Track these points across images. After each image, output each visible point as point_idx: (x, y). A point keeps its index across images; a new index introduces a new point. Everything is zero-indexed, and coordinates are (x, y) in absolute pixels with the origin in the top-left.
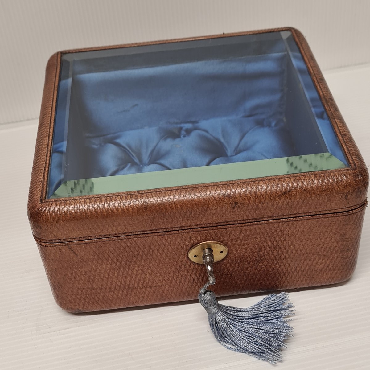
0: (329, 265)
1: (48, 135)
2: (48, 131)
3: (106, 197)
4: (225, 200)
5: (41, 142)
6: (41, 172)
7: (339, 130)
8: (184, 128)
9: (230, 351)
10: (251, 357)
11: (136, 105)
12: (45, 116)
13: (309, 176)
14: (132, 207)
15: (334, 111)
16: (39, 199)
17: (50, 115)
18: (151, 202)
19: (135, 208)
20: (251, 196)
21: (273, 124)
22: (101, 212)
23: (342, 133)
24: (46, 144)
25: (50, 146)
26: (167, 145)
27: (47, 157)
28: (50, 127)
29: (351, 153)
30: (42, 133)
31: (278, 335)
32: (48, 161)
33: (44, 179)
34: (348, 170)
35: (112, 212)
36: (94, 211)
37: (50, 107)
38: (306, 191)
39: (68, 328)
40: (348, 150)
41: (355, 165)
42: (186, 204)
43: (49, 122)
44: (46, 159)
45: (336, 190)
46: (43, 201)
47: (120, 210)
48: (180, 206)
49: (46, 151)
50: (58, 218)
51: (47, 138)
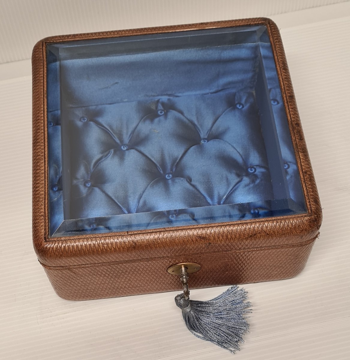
0: (283, 271)
1: (43, 157)
3: (100, 237)
4: (201, 241)
5: (38, 166)
6: (42, 205)
7: (301, 166)
8: (160, 100)
9: (199, 339)
10: (216, 345)
11: (116, 83)
13: (272, 221)
14: (123, 247)
15: (299, 141)
16: (43, 237)
18: (138, 243)
19: (126, 247)
20: (223, 238)
22: (97, 251)
23: (304, 170)
24: (43, 170)
25: (47, 172)
26: (145, 128)
27: (45, 185)
28: (44, 147)
29: (309, 195)
31: (238, 331)
32: (46, 192)
33: (45, 213)
34: (305, 216)
35: (106, 250)
36: (91, 250)
38: (268, 234)
39: (67, 313)
40: (307, 192)
41: (311, 210)
42: (168, 244)
44: (45, 189)
45: (294, 233)
46: (47, 240)
47: (113, 249)
48: (163, 246)
49: (43, 178)
50: (61, 255)
51: (43, 161)
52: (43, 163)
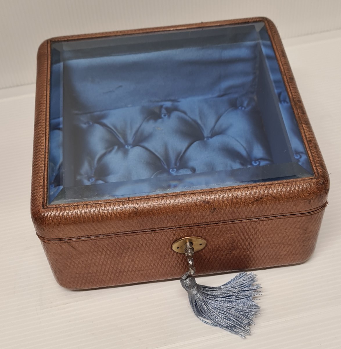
0: (292, 251)
1: (44, 135)
2: (44, 131)
3: (100, 203)
4: (205, 206)
5: (39, 143)
6: (41, 176)
7: (305, 135)
8: (164, 106)
9: (207, 325)
10: (225, 331)
11: (121, 86)
12: (41, 113)
13: (278, 184)
14: (124, 213)
16: (41, 205)
17: (45, 113)
18: (140, 208)
19: (127, 213)
20: (228, 203)
21: (245, 104)
22: (97, 217)
23: (308, 139)
24: (44, 145)
25: (47, 147)
26: (149, 127)
27: (45, 159)
28: (46, 126)
29: (315, 160)
30: (38, 132)
32: (46, 164)
33: (44, 183)
34: (312, 179)
35: (106, 217)
36: (90, 216)
37: (45, 103)
38: (275, 198)
40: (313, 158)
41: (318, 174)
42: (172, 210)
43: (45, 120)
44: (45, 162)
45: (301, 197)
46: (45, 207)
47: (113, 215)
48: (166, 211)
49: (44, 153)
50: (59, 222)
51: (44, 138)
52: (43, 140)
